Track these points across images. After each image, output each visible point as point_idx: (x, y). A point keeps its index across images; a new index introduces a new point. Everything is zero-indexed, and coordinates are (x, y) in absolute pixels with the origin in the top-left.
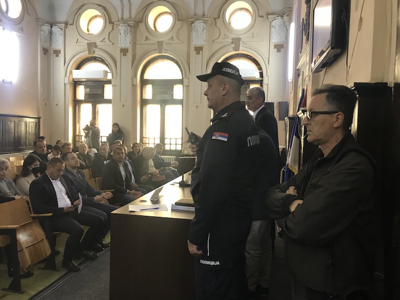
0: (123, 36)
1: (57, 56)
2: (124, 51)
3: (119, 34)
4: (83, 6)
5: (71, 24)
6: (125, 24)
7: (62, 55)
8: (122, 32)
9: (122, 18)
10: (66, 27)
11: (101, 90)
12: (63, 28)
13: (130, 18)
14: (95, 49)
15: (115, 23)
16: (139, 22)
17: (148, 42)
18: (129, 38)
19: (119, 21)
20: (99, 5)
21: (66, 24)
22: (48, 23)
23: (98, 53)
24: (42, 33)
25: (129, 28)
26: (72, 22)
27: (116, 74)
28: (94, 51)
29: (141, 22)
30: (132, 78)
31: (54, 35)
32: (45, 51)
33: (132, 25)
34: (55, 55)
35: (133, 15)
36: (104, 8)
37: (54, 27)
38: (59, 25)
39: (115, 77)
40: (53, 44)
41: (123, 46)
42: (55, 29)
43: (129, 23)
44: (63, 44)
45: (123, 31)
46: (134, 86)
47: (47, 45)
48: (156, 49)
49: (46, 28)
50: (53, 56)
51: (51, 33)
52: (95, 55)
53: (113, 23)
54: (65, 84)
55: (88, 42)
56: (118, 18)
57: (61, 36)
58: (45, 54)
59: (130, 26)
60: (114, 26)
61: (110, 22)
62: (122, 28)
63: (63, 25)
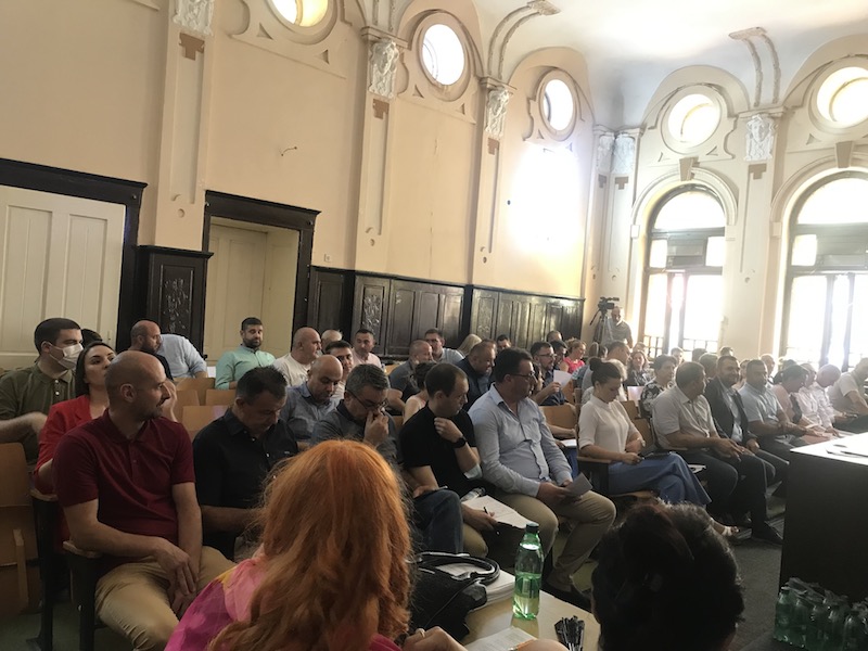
0: (758, 139)
1: (622, 187)
2: (757, 170)
3: (748, 136)
4: (677, 91)
5: (652, 128)
6: (764, 115)
7: (629, 186)
8: (755, 132)
9: (757, 104)
10: (642, 134)
11: (702, 248)
12: (636, 136)
13: (775, 100)
14: (695, 170)
15: (741, 116)
16: (796, 107)
17: (814, 146)
18: (770, 142)
19: (749, 110)
20: (710, 85)
21: (643, 128)
22: (611, 131)
23: (701, 178)
24: (600, 149)
25: (771, 122)
26: (654, 122)
27: (737, 216)
28: (693, 174)
29: (802, 106)
30: (771, 223)
31: (619, 150)
32: (603, 181)
33: (780, 115)
34: (617, 185)
35: (782, 95)
36: (720, 89)
37: (620, 136)
38: (630, 131)
39: (733, 221)
40: (616, 167)
41: (756, 159)
42: (623, 140)
43: (771, 111)
44: (634, 165)
45: (757, 130)
46: (775, 240)
47: (604, 171)
48: (834, 160)
49: (607, 140)
50: (614, 187)
51: (614, 147)
52: (693, 182)
53: (737, 116)
54: (631, 239)
55: (682, 157)
56: (749, 104)
57: (631, 152)
58: (601, 186)
59: (773, 118)
60: (740, 120)
61: (731, 115)
62: (755, 124)
63: (638, 130)
